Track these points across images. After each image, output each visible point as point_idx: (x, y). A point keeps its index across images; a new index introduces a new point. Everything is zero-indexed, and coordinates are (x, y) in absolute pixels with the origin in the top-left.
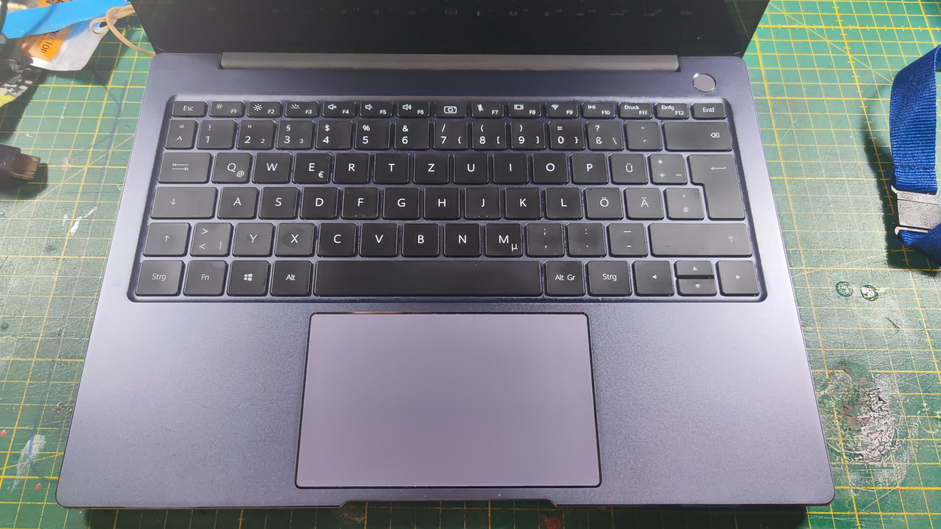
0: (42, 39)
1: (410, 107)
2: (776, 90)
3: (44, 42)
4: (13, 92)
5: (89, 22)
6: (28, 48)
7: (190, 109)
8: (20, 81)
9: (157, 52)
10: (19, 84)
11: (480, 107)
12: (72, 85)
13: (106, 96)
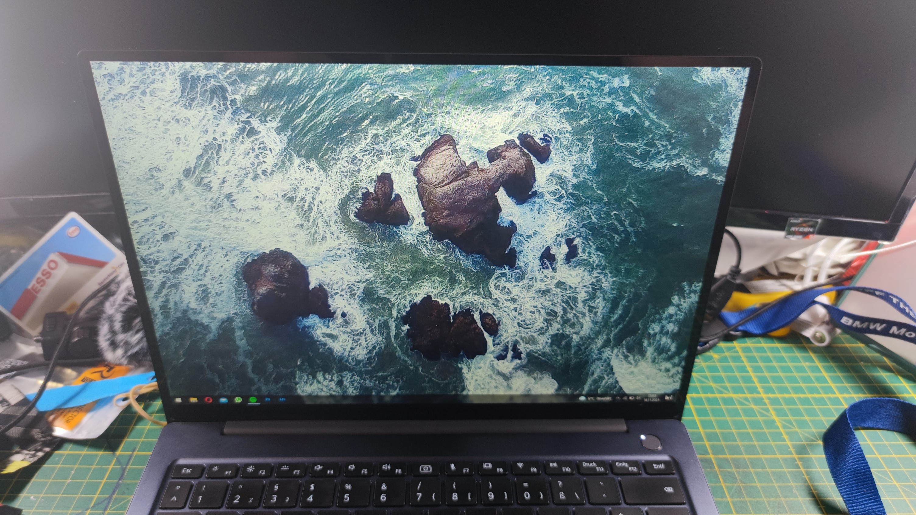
0: (69, 411)
1: (389, 467)
2: (717, 450)
3: (70, 414)
4: (30, 457)
5: (113, 397)
6: (54, 419)
7: (188, 471)
8: (39, 448)
9: (169, 422)
10: (37, 451)
11: (453, 466)
12: (85, 452)
13: (114, 461)
